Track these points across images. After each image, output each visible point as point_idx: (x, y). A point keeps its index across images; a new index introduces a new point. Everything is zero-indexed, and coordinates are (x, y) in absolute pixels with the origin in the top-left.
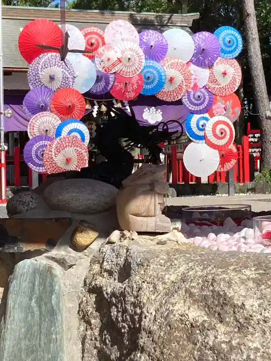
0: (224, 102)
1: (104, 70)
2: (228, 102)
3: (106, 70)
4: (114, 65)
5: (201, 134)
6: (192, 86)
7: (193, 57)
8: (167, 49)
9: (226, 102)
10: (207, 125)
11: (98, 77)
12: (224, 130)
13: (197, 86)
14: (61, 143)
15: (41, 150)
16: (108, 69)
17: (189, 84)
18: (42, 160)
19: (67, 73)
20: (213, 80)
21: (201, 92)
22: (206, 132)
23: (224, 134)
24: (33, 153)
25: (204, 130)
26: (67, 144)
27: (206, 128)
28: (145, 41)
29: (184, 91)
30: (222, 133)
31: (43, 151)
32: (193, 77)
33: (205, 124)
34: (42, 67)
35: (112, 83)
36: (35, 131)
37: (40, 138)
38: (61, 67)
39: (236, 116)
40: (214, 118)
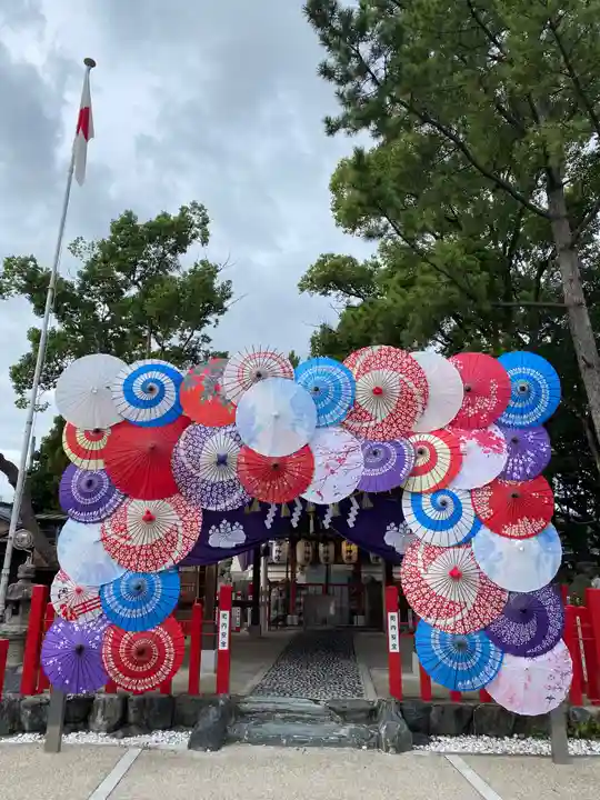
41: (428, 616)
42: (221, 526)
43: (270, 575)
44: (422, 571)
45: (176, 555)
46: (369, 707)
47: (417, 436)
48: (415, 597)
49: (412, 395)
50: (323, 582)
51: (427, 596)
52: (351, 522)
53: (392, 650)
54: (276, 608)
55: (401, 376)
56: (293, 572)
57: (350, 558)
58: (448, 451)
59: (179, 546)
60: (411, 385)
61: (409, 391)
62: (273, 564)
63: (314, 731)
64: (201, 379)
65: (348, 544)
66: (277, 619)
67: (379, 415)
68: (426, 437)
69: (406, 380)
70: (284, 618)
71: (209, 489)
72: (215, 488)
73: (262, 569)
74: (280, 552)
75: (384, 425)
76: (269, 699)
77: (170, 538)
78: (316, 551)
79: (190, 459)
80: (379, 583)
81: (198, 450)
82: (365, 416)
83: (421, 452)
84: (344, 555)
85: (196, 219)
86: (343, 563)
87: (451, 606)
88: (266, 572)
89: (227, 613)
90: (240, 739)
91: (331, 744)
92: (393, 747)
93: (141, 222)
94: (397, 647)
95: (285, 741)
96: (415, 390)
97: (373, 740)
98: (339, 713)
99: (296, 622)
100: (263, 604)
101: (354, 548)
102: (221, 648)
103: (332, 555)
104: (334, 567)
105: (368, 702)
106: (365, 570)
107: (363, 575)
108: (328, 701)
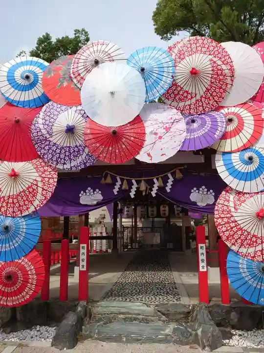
41: (233, 244)
42: (87, 191)
44: (233, 210)
45: (36, 203)
46: (186, 310)
47: (226, 110)
48: (224, 229)
49: (222, 70)
50: (151, 226)
51: (235, 229)
52: (168, 189)
53: (201, 270)
55: (211, 57)
56: (136, 222)
57: (164, 214)
58: (252, 118)
59: (39, 196)
60: (219, 63)
61: (219, 67)
63: (146, 330)
64: (60, 69)
65: (164, 207)
67: (197, 92)
68: (233, 110)
69: (215, 59)
71: (58, 151)
72: (63, 151)
73: (118, 220)
74: (128, 211)
75: (203, 100)
76: (115, 304)
77: (31, 190)
78: (147, 211)
79: (46, 127)
80: (180, 227)
81: (52, 120)
82: (186, 95)
83: (230, 120)
84: (162, 212)
85: (83, 38)
86: (160, 217)
87: (254, 239)
88: (121, 222)
89: (85, 245)
90: (91, 337)
91: (160, 341)
92: (209, 346)
93: (54, 40)
94: (205, 267)
95: (124, 340)
96: (224, 67)
97: (191, 338)
98: (164, 314)
99: (137, 247)
100: (119, 238)
101: (167, 208)
102: (81, 269)
103: (155, 213)
104: (156, 219)
105: (185, 306)
106: (172, 221)
107: (171, 223)
108: (157, 306)
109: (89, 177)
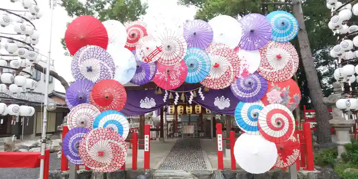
0: (280, 88)
1: (144, 60)
2: (284, 89)
3: (145, 60)
4: (153, 55)
5: (254, 124)
6: (241, 72)
7: (241, 41)
8: (213, 36)
9: (282, 89)
10: (260, 114)
11: (138, 67)
12: (281, 119)
13: (247, 72)
14: (94, 135)
15: (77, 142)
16: (148, 58)
17: (237, 70)
18: (78, 153)
19: (105, 65)
20: (265, 64)
21: (252, 78)
22: (260, 122)
23: (281, 124)
24: (70, 146)
25: (256, 120)
26: (101, 137)
27: (259, 118)
28: (189, 29)
29: (232, 77)
30: (279, 124)
31: (78, 143)
32: (242, 63)
33: (258, 114)
34: (81, 60)
35: (152, 73)
36: (73, 123)
37: (77, 130)
38: (99, 59)
39: (295, 104)
40: (268, 106)
43: (167, 118)
46: (209, 173)
50: (188, 121)
53: (219, 150)
54: (170, 130)
56: (177, 117)
57: (198, 112)
62: (168, 114)
65: (197, 107)
66: (170, 135)
70: (173, 134)
73: (164, 116)
74: (171, 110)
76: (166, 171)
78: (185, 109)
80: (209, 121)
84: (196, 111)
86: (195, 113)
88: (166, 117)
89: (148, 136)
94: (222, 148)
98: (196, 176)
99: (178, 136)
100: (165, 129)
101: (200, 108)
102: (146, 150)
103: (191, 111)
104: (192, 115)
105: (209, 171)
106: (204, 116)
107: (203, 118)
108: (192, 171)
109: (146, 89)
